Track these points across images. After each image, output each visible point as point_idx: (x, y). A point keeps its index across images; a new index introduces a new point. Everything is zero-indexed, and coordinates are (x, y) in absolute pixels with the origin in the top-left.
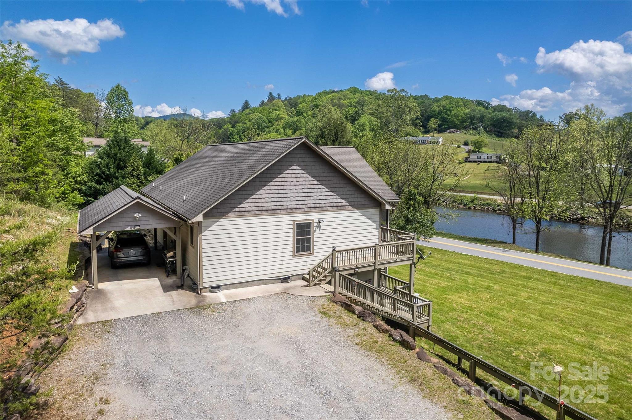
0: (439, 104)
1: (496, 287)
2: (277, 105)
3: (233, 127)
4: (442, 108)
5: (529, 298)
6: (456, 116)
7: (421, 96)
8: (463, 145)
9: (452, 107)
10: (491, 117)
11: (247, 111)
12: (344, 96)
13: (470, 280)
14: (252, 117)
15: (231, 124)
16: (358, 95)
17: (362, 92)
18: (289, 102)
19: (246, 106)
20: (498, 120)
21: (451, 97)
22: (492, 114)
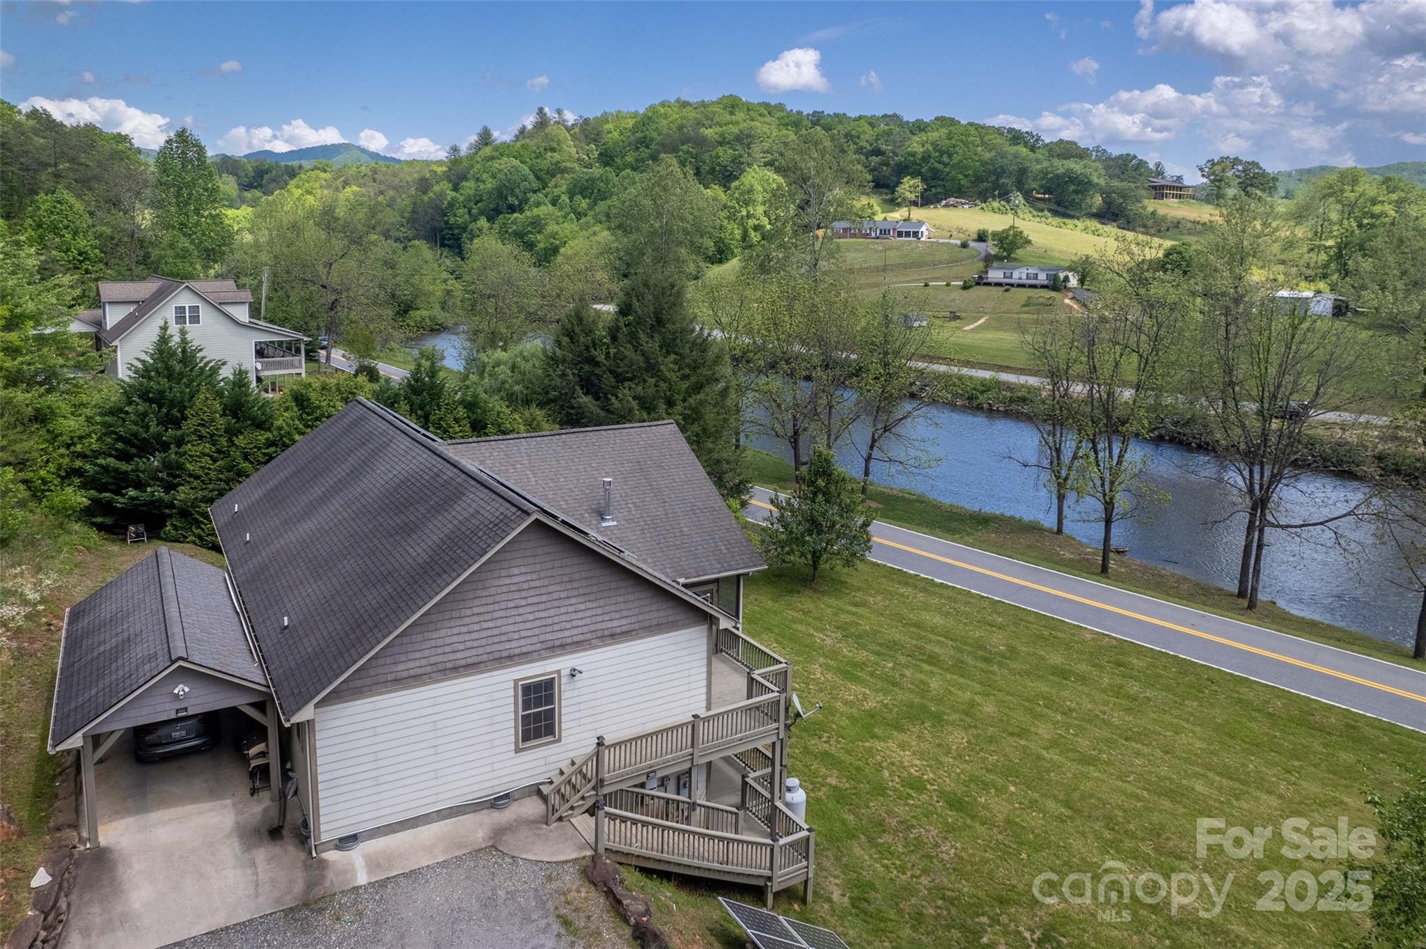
0: (925, 139)
1: (989, 708)
2: (556, 139)
3: (456, 188)
4: (931, 148)
5: (1054, 744)
6: (961, 167)
7: (885, 116)
8: (974, 240)
9: (954, 146)
10: (1041, 171)
11: (487, 151)
12: (707, 118)
13: (935, 685)
14: (497, 165)
15: (451, 181)
16: (740, 115)
17: (749, 108)
18: (583, 130)
19: (485, 137)
20: (1057, 176)
21: (953, 122)
22: (1045, 164)
